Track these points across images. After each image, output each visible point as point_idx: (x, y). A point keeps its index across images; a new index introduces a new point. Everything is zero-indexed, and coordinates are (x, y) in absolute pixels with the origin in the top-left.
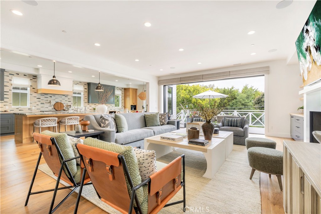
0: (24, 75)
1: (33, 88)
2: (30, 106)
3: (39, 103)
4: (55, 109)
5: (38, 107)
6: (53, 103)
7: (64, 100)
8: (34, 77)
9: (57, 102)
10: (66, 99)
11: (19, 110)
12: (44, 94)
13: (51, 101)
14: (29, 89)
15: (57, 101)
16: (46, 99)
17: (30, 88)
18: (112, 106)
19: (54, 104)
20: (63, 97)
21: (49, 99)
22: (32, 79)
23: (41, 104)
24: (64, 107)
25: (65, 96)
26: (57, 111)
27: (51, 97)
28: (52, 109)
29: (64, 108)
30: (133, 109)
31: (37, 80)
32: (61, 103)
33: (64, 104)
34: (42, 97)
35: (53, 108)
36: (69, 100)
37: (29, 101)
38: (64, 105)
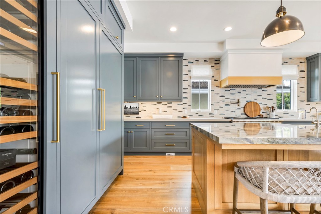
0: (205, 61)
1: (215, 80)
2: (211, 110)
3: (222, 104)
4: (245, 114)
5: (222, 111)
6: (243, 103)
7: (261, 97)
8: (217, 62)
9: (249, 102)
10: (265, 94)
11: (199, 116)
12: (229, 89)
13: (240, 100)
14: (209, 82)
15: (249, 100)
16: (232, 97)
17: (212, 79)
19: (244, 107)
20: (259, 91)
21: (237, 97)
22: (214, 65)
23: (226, 105)
24: (260, 110)
25: (263, 89)
26: (249, 117)
27: (240, 92)
28: (241, 114)
29: (261, 113)
31: (220, 67)
32: (256, 103)
33: (259, 105)
34: (227, 94)
35: (243, 113)
36: (270, 97)
37: (210, 101)
38: (262, 106)
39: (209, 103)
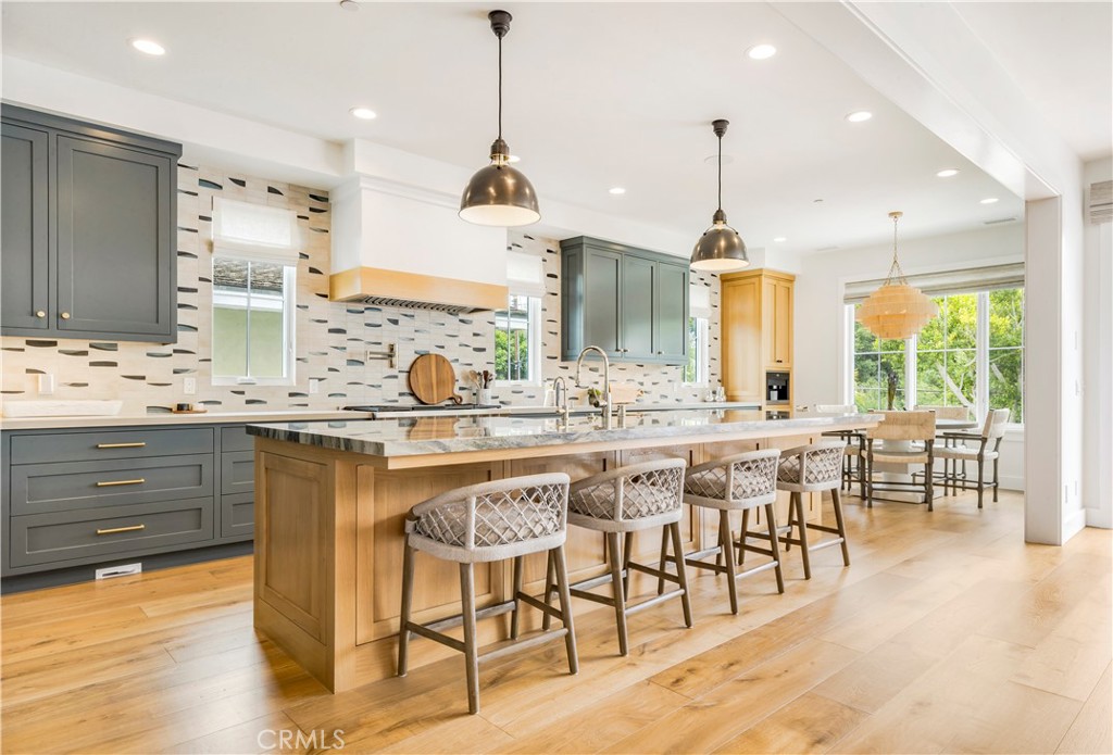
0: (271, 190)
1: (312, 270)
2: (298, 381)
3: (338, 360)
4: (413, 394)
5: (336, 383)
6: (404, 358)
7: (456, 342)
8: (317, 205)
9: (423, 355)
10: (465, 333)
11: (248, 402)
12: (361, 307)
13: (396, 348)
14: (290, 274)
15: (423, 349)
16: (372, 334)
17: (299, 266)
18: (669, 377)
19: (407, 369)
20: (452, 322)
21: (387, 335)
22: (306, 212)
23: (352, 362)
24: (454, 380)
25: (462, 316)
26: (422, 405)
27: (395, 322)
28: (401, 394)
29: (457, 392)
30: (774, 394)
31: (329, 223)
32: (444, 360)
33: (452, 364)
34: (355, 325)
35: (406, 390)
36: (478, 343)
37: (290, 346)
38: (458, 370)
39: (289, 353)
